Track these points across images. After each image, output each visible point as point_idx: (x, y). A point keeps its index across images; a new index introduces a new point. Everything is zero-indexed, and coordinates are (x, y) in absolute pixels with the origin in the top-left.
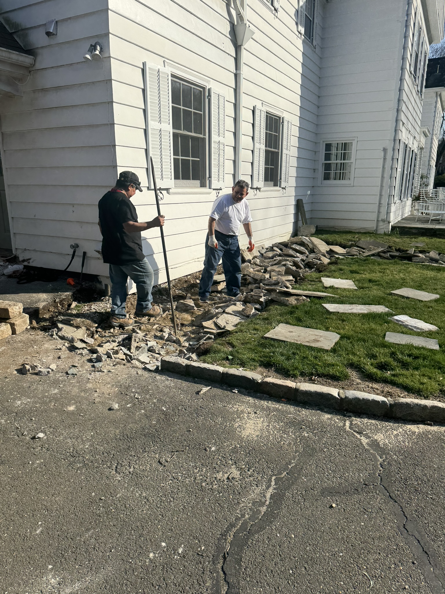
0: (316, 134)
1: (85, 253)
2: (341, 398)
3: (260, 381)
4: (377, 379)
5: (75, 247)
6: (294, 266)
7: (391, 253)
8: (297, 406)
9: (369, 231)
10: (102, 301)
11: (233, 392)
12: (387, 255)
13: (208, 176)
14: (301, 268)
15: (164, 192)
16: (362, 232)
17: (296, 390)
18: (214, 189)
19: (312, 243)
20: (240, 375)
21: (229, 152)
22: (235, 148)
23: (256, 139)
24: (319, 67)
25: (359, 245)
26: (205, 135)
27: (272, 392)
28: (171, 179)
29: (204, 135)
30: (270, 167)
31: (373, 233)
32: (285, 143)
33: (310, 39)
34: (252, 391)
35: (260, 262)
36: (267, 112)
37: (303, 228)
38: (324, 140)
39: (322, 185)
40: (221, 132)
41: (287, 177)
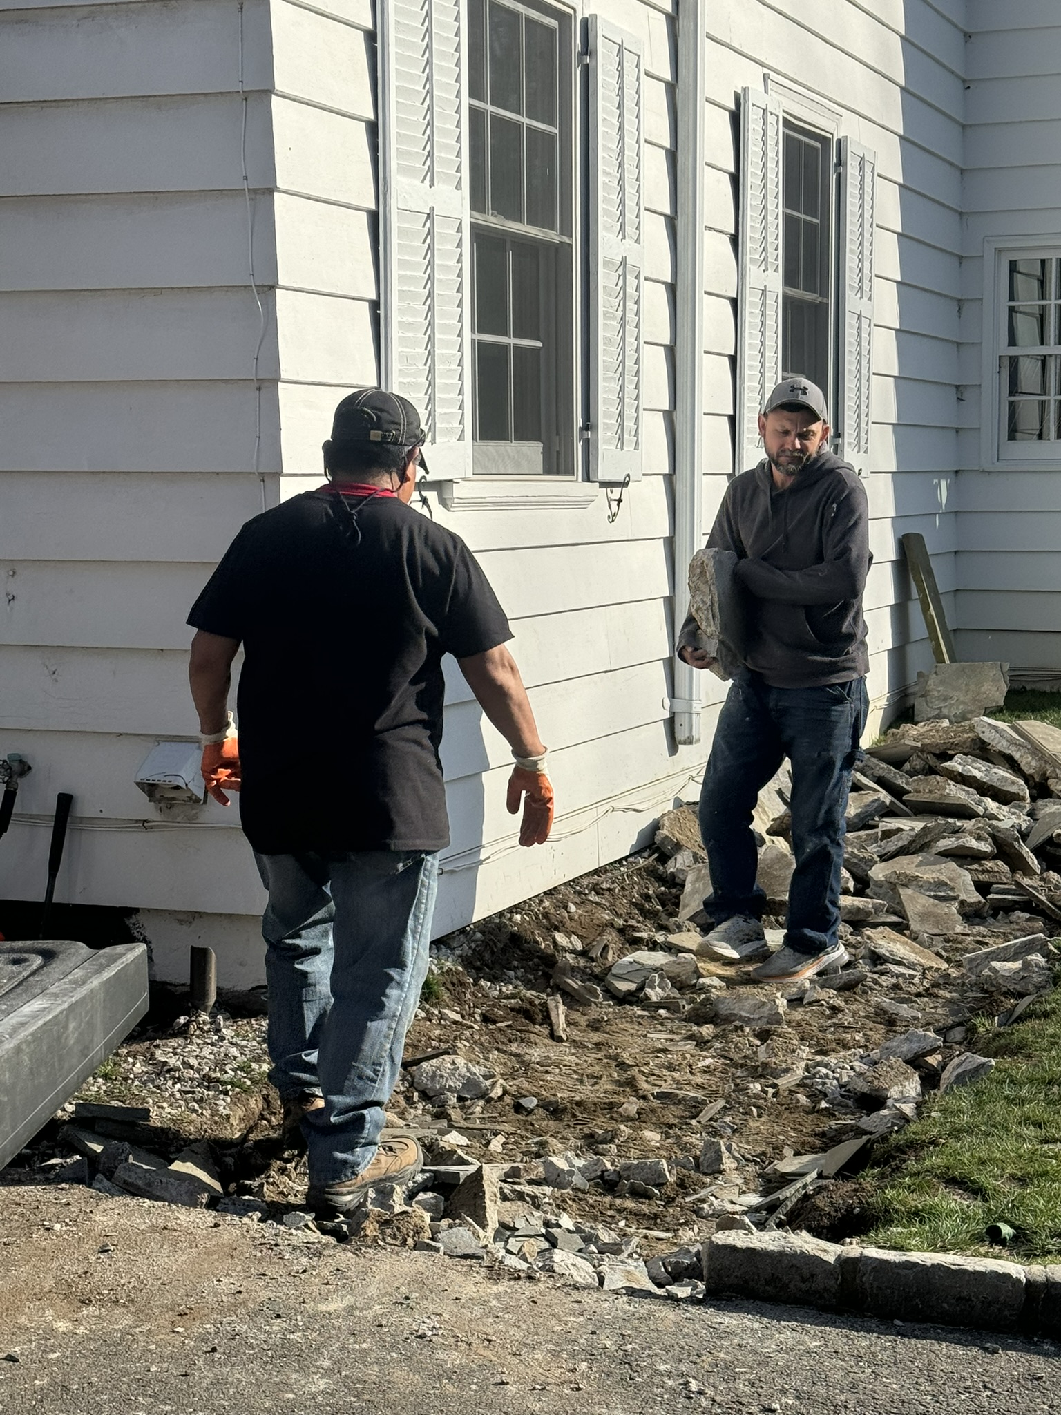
0: (961, 214)
1: (65, 802)
5: (14, 770)
6: (995, 857)
10: (183, 1032)
13: (578, 419)
14: (1028, 872)
18: (604, 484)
19: (1035, 749)
21: (656, 308)
22: (673, 290)
23: (747, 244)
26: (566, 230)
28: (461, 438)
29: (562, 233)
32: (851, 262)
36: (786, 122)
37: (942, 682)
38: (999, 246)
39: (1000, 466)
40: (630, 216)
41: (863, 425)
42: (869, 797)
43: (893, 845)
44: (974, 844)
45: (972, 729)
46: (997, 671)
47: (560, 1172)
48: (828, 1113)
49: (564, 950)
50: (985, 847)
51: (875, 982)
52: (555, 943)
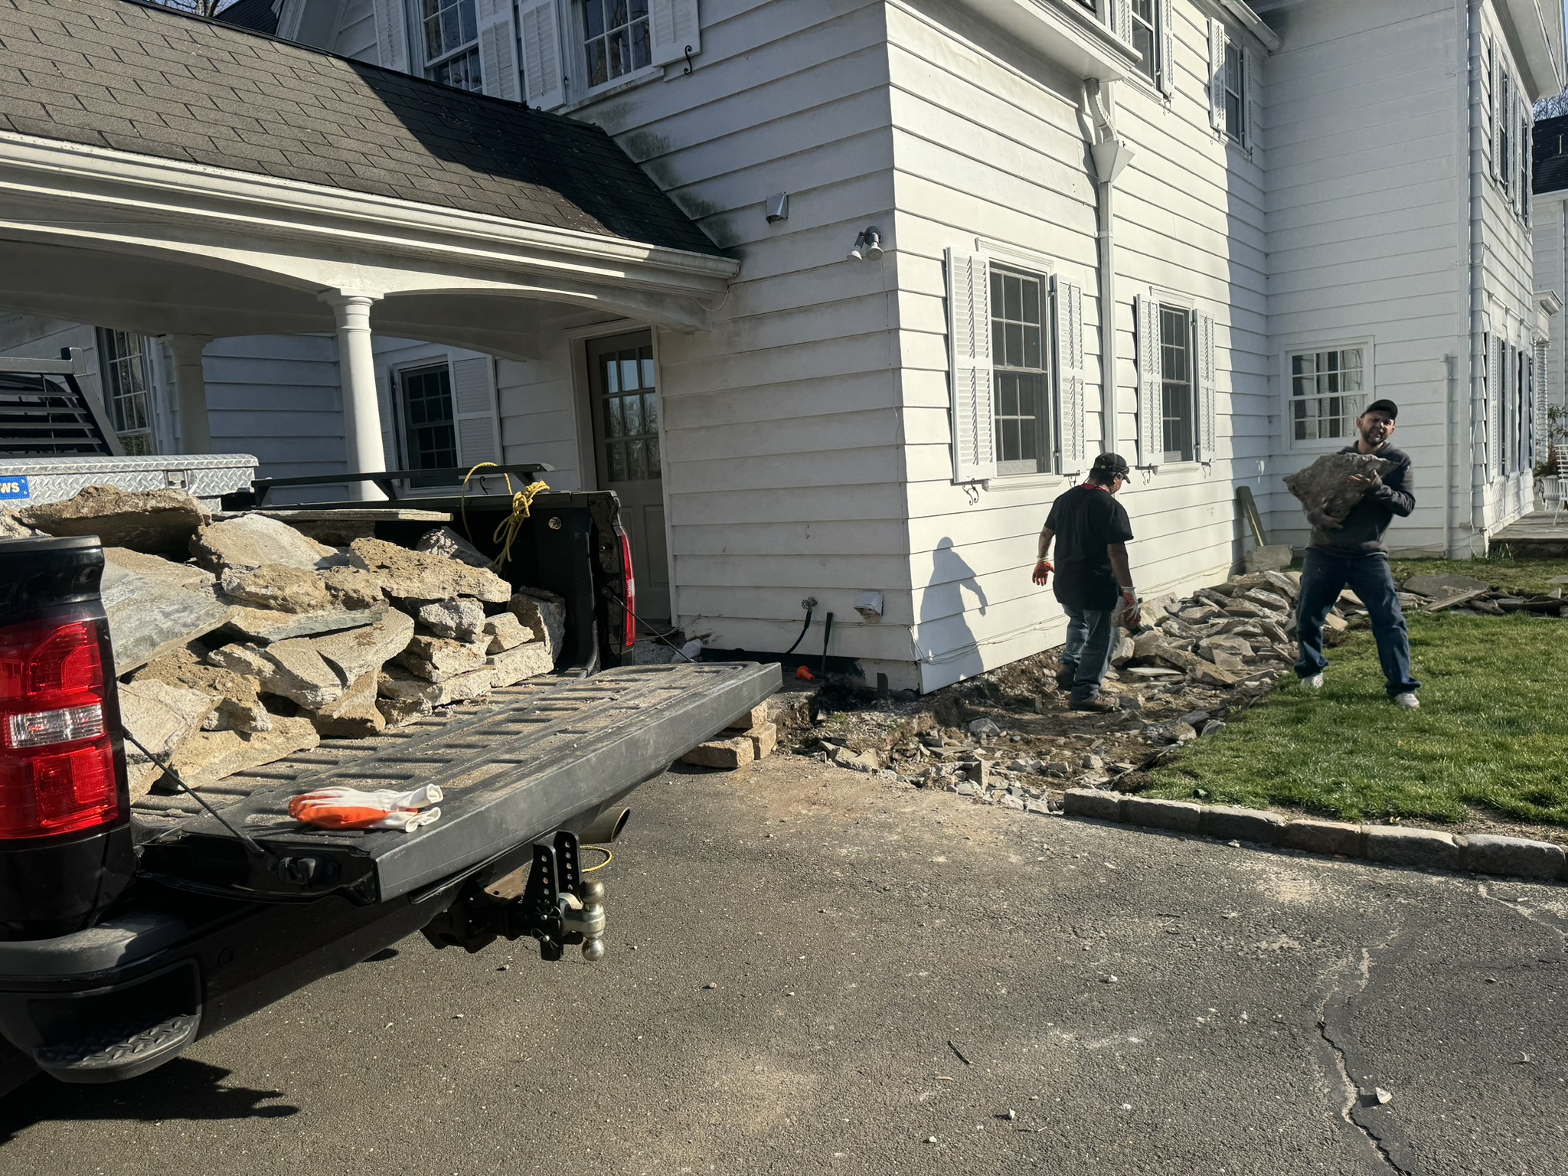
0: (1267, 336)
1: (830, 616)
2: (1461, 847)
3: (1283, 825)
4: (1529, 818)
5: (810, 604)
6: (1263, 635)
7: (1502, 601)
8: (1370, 865)
9: (1431, 555)
11: (1231, 846)
12: (1491, 605)
13: (1053, 448)
14: (1281, 641)
15: (979, 487)
16: (1411, 557)
17: (1364, 837)
18: (1065, 475)
20: (1240, 814)
21: (1093, 396)
22: (1102, 387)
23: (1142, 363)
24: (1261, 190)
25: (1410, 588)
26: (1045, 367)
27: (1312, 843)
28: (991, 461)
29: (1043, 369)
30: (1171, 419)
31: (1441, 559)
32: (1201, 365)
33: (1238, 137)
34: (1268, 844)
35: (1179, 629)
36: (1161, 306)
37: (1259, 555)
38: (1287, 349)
39: (1292, 452)
40: (1077, 358)
41: (1211, 438)
42: (1207, 609)
43: (1215, 629)
44: (1251, 629)
45: (1264, 576)
46: (1287, 549)
47: (1021, 766)
48: (1151, 746)
49: (1047, 676)
50: (1257, 630)
51: (1191, 691)
52: (1043, 674)
